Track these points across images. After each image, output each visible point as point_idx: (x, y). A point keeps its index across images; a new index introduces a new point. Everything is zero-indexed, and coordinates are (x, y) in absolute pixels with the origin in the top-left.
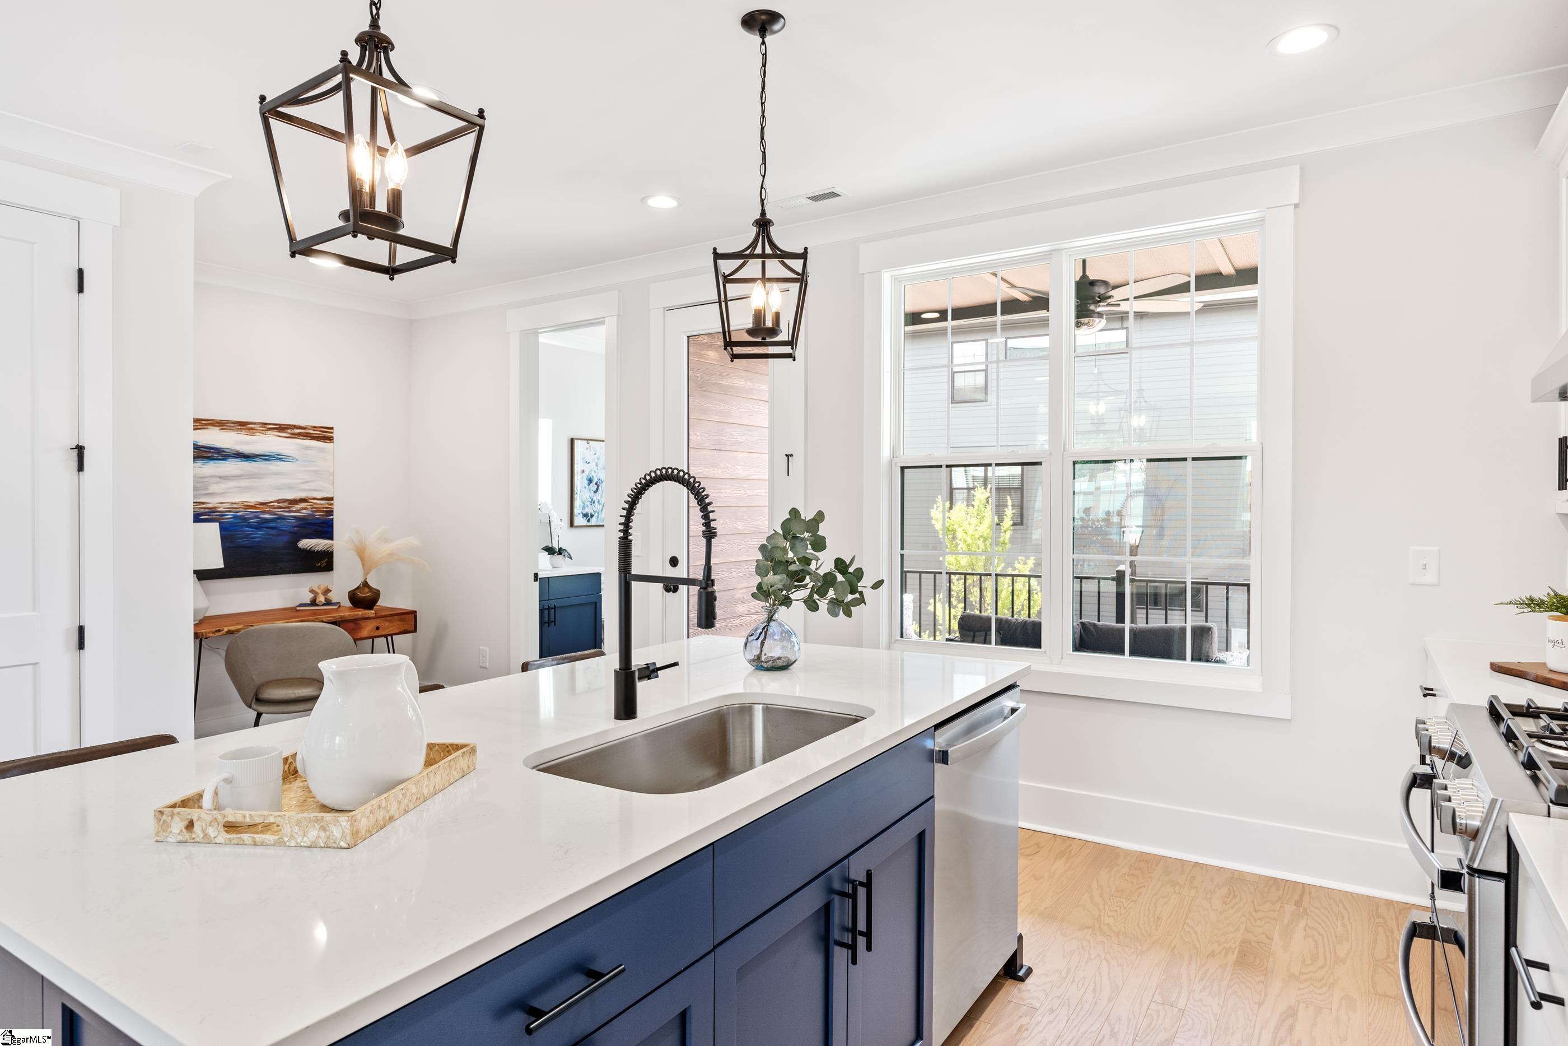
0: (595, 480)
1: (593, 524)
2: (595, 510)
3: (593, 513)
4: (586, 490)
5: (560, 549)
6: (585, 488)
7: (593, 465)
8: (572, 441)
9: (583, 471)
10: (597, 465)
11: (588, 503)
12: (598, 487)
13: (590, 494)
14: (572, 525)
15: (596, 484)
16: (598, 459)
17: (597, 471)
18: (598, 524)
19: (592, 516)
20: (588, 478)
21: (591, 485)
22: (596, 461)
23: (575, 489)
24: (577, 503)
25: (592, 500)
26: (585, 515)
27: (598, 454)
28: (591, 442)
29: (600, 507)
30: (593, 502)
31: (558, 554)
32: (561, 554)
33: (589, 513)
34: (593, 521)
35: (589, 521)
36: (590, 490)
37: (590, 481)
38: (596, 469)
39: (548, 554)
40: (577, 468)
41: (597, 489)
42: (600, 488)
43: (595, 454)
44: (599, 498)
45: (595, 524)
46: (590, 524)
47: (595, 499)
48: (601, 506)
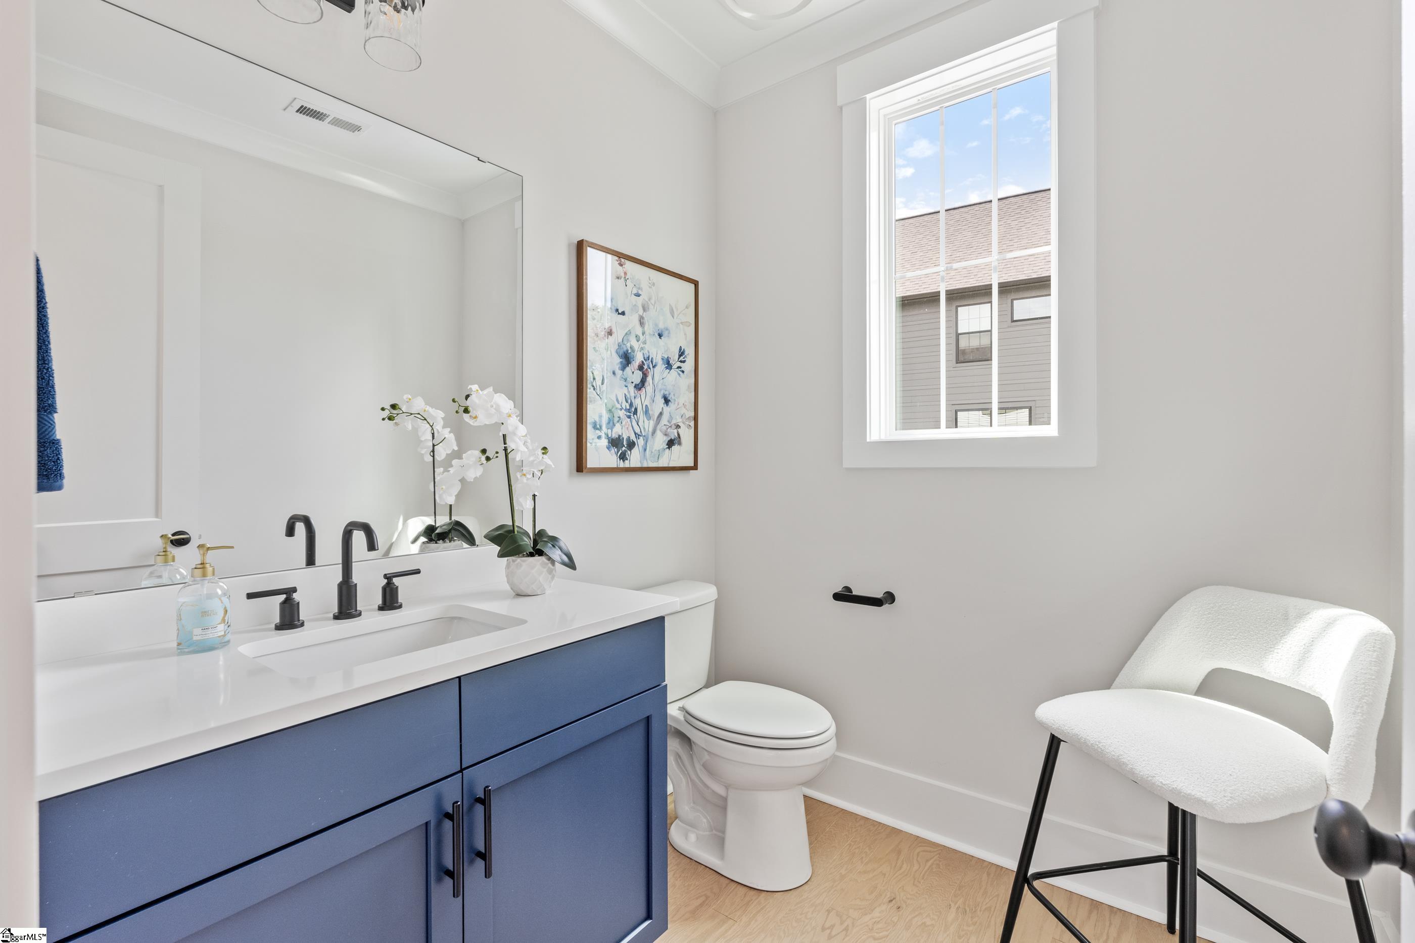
0: (639, 358)
1: (633, 465)
2: (638, 431)
3: (633, 437)
4: (617, 380)
5: (540, 536)
6: (614, 373)
7: (632, 320)
8: (580, 247)
9: (610, 333)
10: (642, 324)
11: (622, 414)
12: (645, 376)
13: (625, 390)
14: (580, 466)
15: (641, 368)
16: (644, 310)
17: (642, 338)
18: (645, 465)
19: (631, 445)
20: (621, 352)
21: (628, 369)
22: (641, 312)
23: (589, 375)
24: (595, 411)
25: (631, 405)
26: (615, 443)
27: (644, 296)
28: (629, 265)
29: (648, 425)
30: (632, 411)
31: (531, 555)
32: (540, 553)
33: (625, 438)
34: (635, 459)
35: (623, 457)
36: (626, 380)
37: (627, 359)
38: (640, 333)
39: (501, 555)
40: (592, 326)
41: (643, 382)
42: (649, 379)
43: (638, 295)
44: (647, 402)
45: (639, 465)
46: (627, 464)
47: (637, 402)
48: (652, 423)
